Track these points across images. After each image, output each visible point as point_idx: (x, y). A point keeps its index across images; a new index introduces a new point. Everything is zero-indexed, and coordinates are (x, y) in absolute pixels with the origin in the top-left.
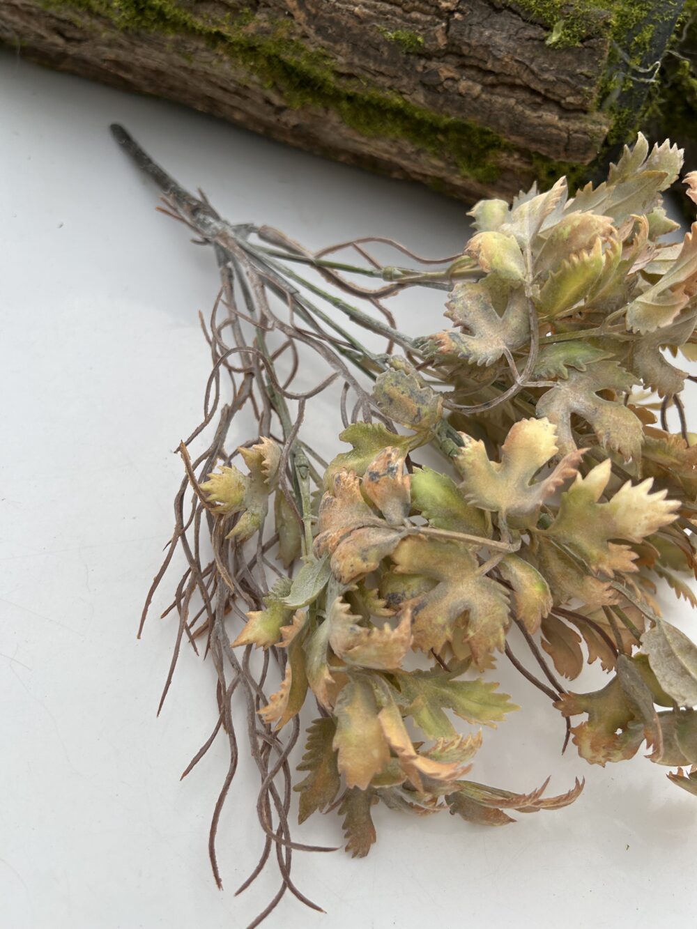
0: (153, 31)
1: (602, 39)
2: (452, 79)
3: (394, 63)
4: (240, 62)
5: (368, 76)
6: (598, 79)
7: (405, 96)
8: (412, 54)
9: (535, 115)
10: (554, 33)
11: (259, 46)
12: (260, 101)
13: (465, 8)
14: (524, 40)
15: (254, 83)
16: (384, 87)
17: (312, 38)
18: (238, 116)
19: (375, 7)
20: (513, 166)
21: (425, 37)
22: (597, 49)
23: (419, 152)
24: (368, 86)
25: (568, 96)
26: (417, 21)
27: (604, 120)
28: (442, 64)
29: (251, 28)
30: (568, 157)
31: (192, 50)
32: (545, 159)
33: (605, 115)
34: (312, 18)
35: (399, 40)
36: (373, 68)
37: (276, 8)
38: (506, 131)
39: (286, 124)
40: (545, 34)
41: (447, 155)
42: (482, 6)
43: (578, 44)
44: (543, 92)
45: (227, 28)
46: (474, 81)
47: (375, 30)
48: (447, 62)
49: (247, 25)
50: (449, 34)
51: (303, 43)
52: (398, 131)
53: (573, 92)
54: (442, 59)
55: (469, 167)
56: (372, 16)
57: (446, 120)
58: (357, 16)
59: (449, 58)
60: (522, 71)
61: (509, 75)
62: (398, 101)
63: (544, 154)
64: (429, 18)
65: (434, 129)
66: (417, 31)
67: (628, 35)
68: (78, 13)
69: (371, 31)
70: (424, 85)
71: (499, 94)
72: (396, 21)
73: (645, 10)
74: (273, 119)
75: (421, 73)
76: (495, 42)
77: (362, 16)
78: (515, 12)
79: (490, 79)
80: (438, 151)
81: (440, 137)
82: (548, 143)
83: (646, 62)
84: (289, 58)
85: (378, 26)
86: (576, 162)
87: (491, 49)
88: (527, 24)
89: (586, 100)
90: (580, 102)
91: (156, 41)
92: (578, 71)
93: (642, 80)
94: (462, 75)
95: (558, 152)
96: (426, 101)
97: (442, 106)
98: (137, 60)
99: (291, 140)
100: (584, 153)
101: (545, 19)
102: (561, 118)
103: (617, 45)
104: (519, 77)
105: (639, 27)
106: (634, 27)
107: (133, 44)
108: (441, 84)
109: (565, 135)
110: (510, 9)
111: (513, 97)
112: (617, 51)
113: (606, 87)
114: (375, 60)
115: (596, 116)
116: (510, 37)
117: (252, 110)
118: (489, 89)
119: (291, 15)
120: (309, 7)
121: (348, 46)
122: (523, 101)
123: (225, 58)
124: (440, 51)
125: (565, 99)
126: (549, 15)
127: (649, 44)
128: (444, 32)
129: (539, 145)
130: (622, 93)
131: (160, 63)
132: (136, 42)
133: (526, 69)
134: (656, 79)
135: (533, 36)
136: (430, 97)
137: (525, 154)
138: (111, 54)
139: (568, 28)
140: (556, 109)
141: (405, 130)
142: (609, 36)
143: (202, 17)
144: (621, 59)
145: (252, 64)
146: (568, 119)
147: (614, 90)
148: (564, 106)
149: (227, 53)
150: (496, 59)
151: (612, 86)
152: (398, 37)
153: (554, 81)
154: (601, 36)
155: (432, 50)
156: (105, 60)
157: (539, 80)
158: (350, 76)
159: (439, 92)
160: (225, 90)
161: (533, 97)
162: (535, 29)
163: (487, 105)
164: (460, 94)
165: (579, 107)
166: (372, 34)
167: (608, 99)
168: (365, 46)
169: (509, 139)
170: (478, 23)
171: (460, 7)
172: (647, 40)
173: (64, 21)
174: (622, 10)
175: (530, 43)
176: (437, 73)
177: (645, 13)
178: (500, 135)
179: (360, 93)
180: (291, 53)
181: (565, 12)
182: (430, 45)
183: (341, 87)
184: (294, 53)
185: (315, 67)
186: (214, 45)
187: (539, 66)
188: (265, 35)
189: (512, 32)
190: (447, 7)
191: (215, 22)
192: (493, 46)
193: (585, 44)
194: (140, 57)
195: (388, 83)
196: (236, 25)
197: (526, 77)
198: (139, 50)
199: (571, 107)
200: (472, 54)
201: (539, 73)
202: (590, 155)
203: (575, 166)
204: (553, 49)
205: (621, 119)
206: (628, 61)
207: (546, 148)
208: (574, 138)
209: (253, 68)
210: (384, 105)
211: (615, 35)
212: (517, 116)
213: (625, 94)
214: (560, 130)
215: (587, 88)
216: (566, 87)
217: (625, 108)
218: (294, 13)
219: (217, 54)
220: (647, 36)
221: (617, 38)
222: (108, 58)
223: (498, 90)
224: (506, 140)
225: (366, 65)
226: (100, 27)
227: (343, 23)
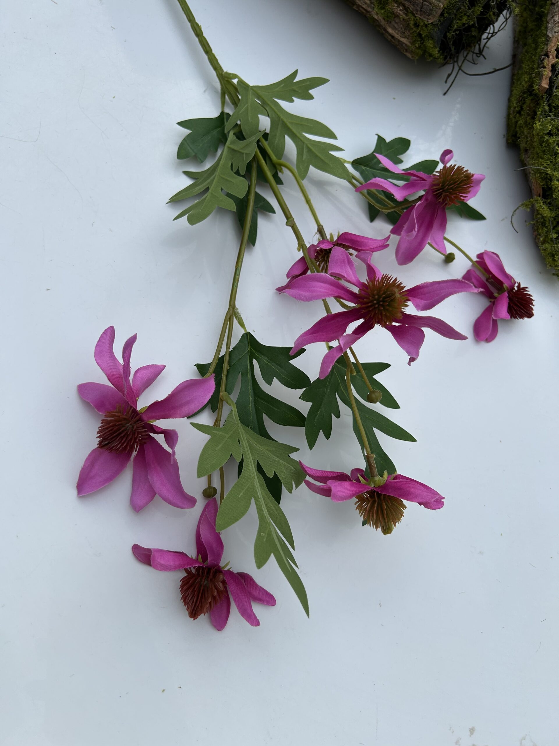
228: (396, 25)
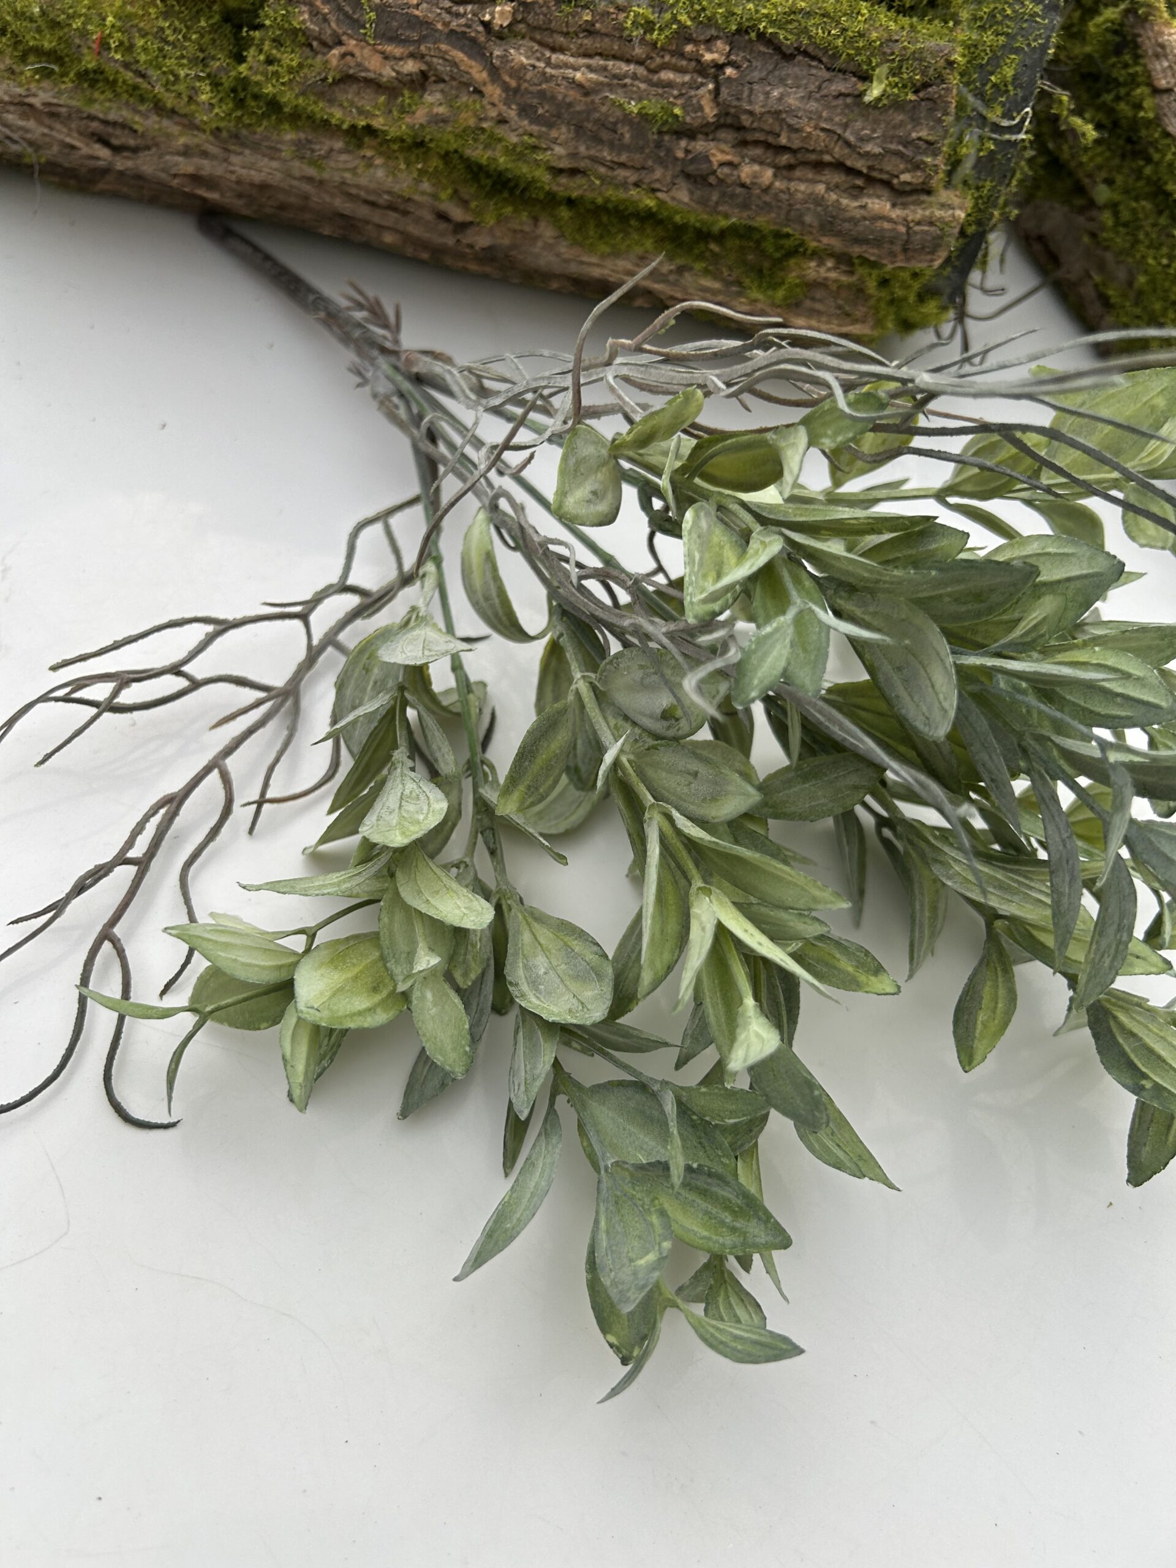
0: (259, 130)
1: (944, 86)
2: (729, 164)
3: (641, 149)
4: (403, 166)
5: (602, 170)
6: (943, 145)
7: (660, 195)
8: (666, 133)
9: (856, 204)
10: (875, 83)
11: (431, 140)
12: (429, 216)
13: (739, 58)
14: (830, 98)
15: (423, 193)
16: (626, 183)
17: (513, 123)
18: (388, 238)
19: (605, 69)
20: (826, 279)
21: (684, 107)
22: (939, 101)
23: (681, 270)
24: (602, 184)
25: (903, 172)
26: (670, 85)
27: (957, 201)
28: (712, 144)
29: (420, 115)
30: (908, 260)
31: (322, 152)
32: (874, 265)
33: (958, 193)
34: (512, 94)
35: (647, 114)
36: (609, 158)
37: (454, 83)
38: (814, 231)
39: (471, 246)
40: (861, 87)
41: (726, 273)
42: (764, 53)
43: (911, 97)
44: (865, 171)
45: (381, 120)
46: (761, 163)
47: (608, 103)
48: (719, 140)
49: (414, 113)
50: (720, 100)
51: (500, 131)
52: (649, 244)
53: (909, 166)
54: (711, 137)
55: (760, 287)
56: (602, 83)
57: (723, 223)
58: (580, 86)
59: (722, 134)
60: (833, 144)
61: (813, 151)
62: (650, 203)
63: (872, 258)
64: (687, 78)
65: (703, 235)
66: (671, 99)
67: (980, 73)
68: (139, 112)
69: (603, 104)
70: (688, 176)
71: (800, 180)
72: (639, 88)
73: (1002, 34)
74: (450, 241)
75: (683, 160)
76: (789, 106)
77: (587, 84)
78: (813, 58)
79: (785, 159)
80: (710, 268)
81: (714, 247)
82: (878, 242)
83: (1009, 110)
84: (478, 153)
85: (612, 97)
86: (918, 265)
87: (784, 116)
88: (833, 74)
89: (930, 177)
90: (921, 180)
91: (265, 144)
92: (914, 135)
93: (1007, 137)
94: (743, 157)
95: (893, 255)
96: (691, 199)
97: (717, 203)
98: (232, 172)
99: (473, 267)
100: (932, 252)
101: (859, 65)
102: (894, 205)
103: (965, 90)
104: (828, 152)
105: (996, 61)
106: (988, 63)
107: (226, 150)
108: (714, 172)
109: (903, 229)
110: (806, 53)
111: (820, 181)
112: (966, 100)
113: (956, 153)
114: (612, 146)
115: (945, 195)
116: (809, 96)
117: (414, 230)
118: (785, 173)
119: (478, 92)
120: (507, 79)
121: (569, 131)
122: (837, 186)
123: (378, 161)
124: (708, 124)
125: (897, 177)
126: (864, 58)
127: (1013, 83)
128: (712, 96)
129: (865, 247)
130: (979, 160)
131: (270, 174)
132: (232, 148)
133: (838, 140)
134: (1027, 132)
135: (843, 90)
136: (698, 193)
137: (844, 260)
138: (186, 166)
139: (894, 75)
140: (886, 193)
141: (660, 241)
142: (954, 79)
143: (341, 105)
144: (973, 110)
145: (420, 166)
146: (904, 205)
147: (967, 155)
148: (897, 187)
149: (381, 154)
150: (793, 129)
151: (964, 150)
152: (644, 111)
153: (880, 154)
154: (943, 81)
155: (696, 125)
156: (175, 176)
157: (859, 153)
158: (573, 172)
159: (711, 185)
160: (373, 204)
161: (850, 178)
162: (845, 79)
163: (784, 197)
164: (743, 185)
165: (919, 187)
166: (604, 109)
167: (959, 169)
168: (595, 128)
169: (819, 241)
170: (762, 79)
171: (733, 57)
172: (1009, 79)
173: (115, 124)
174: (970, 39)
175: (840, 101)
176: (706, 159)
177: (1002, 38)
178: (805, 238)
179: (589, 195)
180: (481, 147)
181: (889, 51)
182: (693, 118)
183: (562, 189)
184: (487, 146)
185: (520, 164)
186: (360, 146)
187: (857, 133)
188: (441, 125)
189: (812, 87)
190: (713, 61)
191: (361, 112)
192: (786, 112)
193: (921, 94)
194: (237, 168)
195: (633, 177)
196: (395, 113)
197: (839, 151)
198: (234, 159)
199: (908, 188)
200: (755, 125)
201: (859, 144)
202: (939, 254)
203: (918, 270)
204: (875, 107)
205: (981, 197)
206: (984, 112)
207: (876, 251)
208: (916, 233)
209: (421, 172)
210: (626, 209)
211: (962, 75)
212: (830, 208)
213: (984, 160)
214: (895, 223)
215: (929, 160)
216: (899, 160)
217: (985, 180)
218: (483, 89)
219: (364, 157)
220: (1009, 72)
221: (964, 80)
222: (182, 172)
223: (798, 173)
224: (814, 244)
225: (597, 154)
226: (175, 129)
227: (560, 97)
228: (818, 306)
